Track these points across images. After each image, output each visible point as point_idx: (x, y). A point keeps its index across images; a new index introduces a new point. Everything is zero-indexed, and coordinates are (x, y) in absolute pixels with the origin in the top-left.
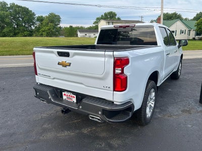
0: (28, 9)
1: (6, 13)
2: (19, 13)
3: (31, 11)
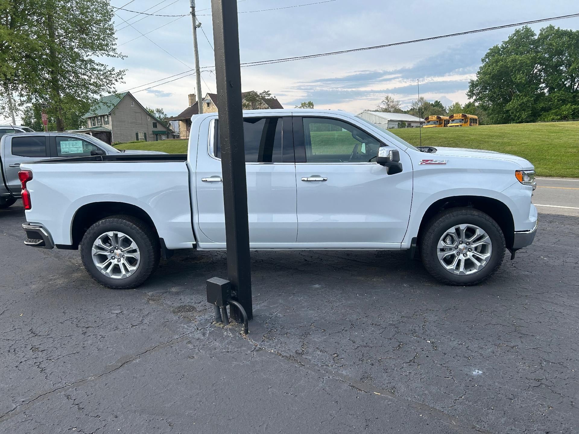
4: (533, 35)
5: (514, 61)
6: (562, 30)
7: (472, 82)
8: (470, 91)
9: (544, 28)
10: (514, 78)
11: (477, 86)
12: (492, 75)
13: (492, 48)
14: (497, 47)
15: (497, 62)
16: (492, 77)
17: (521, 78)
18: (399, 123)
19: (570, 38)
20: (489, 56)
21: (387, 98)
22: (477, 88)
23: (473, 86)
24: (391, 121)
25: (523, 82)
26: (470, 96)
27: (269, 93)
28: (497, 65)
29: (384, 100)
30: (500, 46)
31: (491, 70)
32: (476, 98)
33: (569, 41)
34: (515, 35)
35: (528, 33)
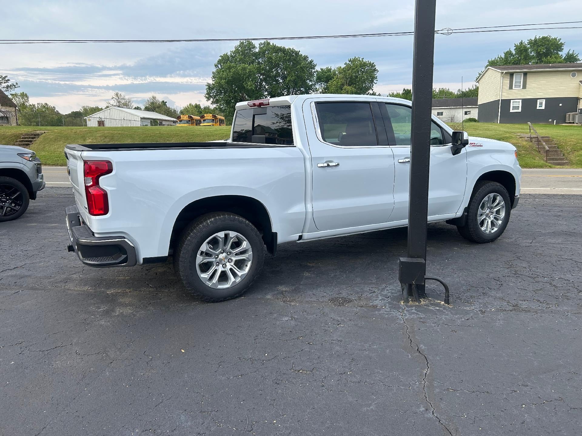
0: (297, 53)
1: (249, 67)
2: (277, 66)
3: (306, 58)
4: (254, 47)
5: (244, 69)
6: (278, 47)
7: (209, 85)
8: (208, 93)
9: (262, 43)
10: (245, 85)
11: (213, 89)
12: (227, 80)
13: (222, 55)
14: (226, 54)
15: (230, 68)
16: (227, 82)
17: (251, 86)
18: (151, 121)
19: (285, 54)
20: (220, 62)
21: (117, 95)
22: (213, 91)
23: (210, 90)
24: (144, 118)
25: (253, 88)
26: (208, 99)
27: (7, 79)
28: (230, 72)
29: (114, 97)
30: (229, 54)
31: (225, 75)
32: (213, 100)
33: (284, 56)
34: (240, 46)
35: (250, 46)
